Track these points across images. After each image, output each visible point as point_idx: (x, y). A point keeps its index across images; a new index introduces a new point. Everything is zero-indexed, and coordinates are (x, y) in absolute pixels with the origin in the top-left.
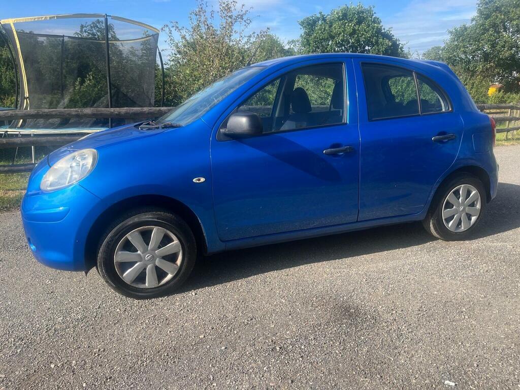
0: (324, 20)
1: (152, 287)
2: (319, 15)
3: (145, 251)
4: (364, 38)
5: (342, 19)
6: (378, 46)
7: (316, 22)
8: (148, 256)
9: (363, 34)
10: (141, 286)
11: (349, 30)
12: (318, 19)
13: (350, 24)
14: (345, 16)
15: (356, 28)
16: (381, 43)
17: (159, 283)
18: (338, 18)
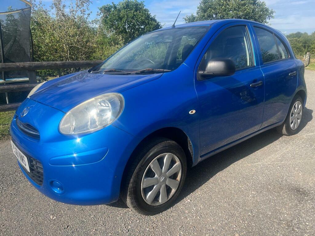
0: (115, 8)
1: (163, 203)
2: (112, 5)
3: (161, 174)
4: (141, 20)
5: (126, 8)
6: (149, 25)
7: (110, 9)
8: (163, 178)
9: (140, 18)
10: (157, 204)
11: (131, 15)
12: (112, 7)
13: (131, 12)
14: (127, 6)
15: (135, 13)
16: (151, 23)
17: (168, 198)
18: (124, 7)
